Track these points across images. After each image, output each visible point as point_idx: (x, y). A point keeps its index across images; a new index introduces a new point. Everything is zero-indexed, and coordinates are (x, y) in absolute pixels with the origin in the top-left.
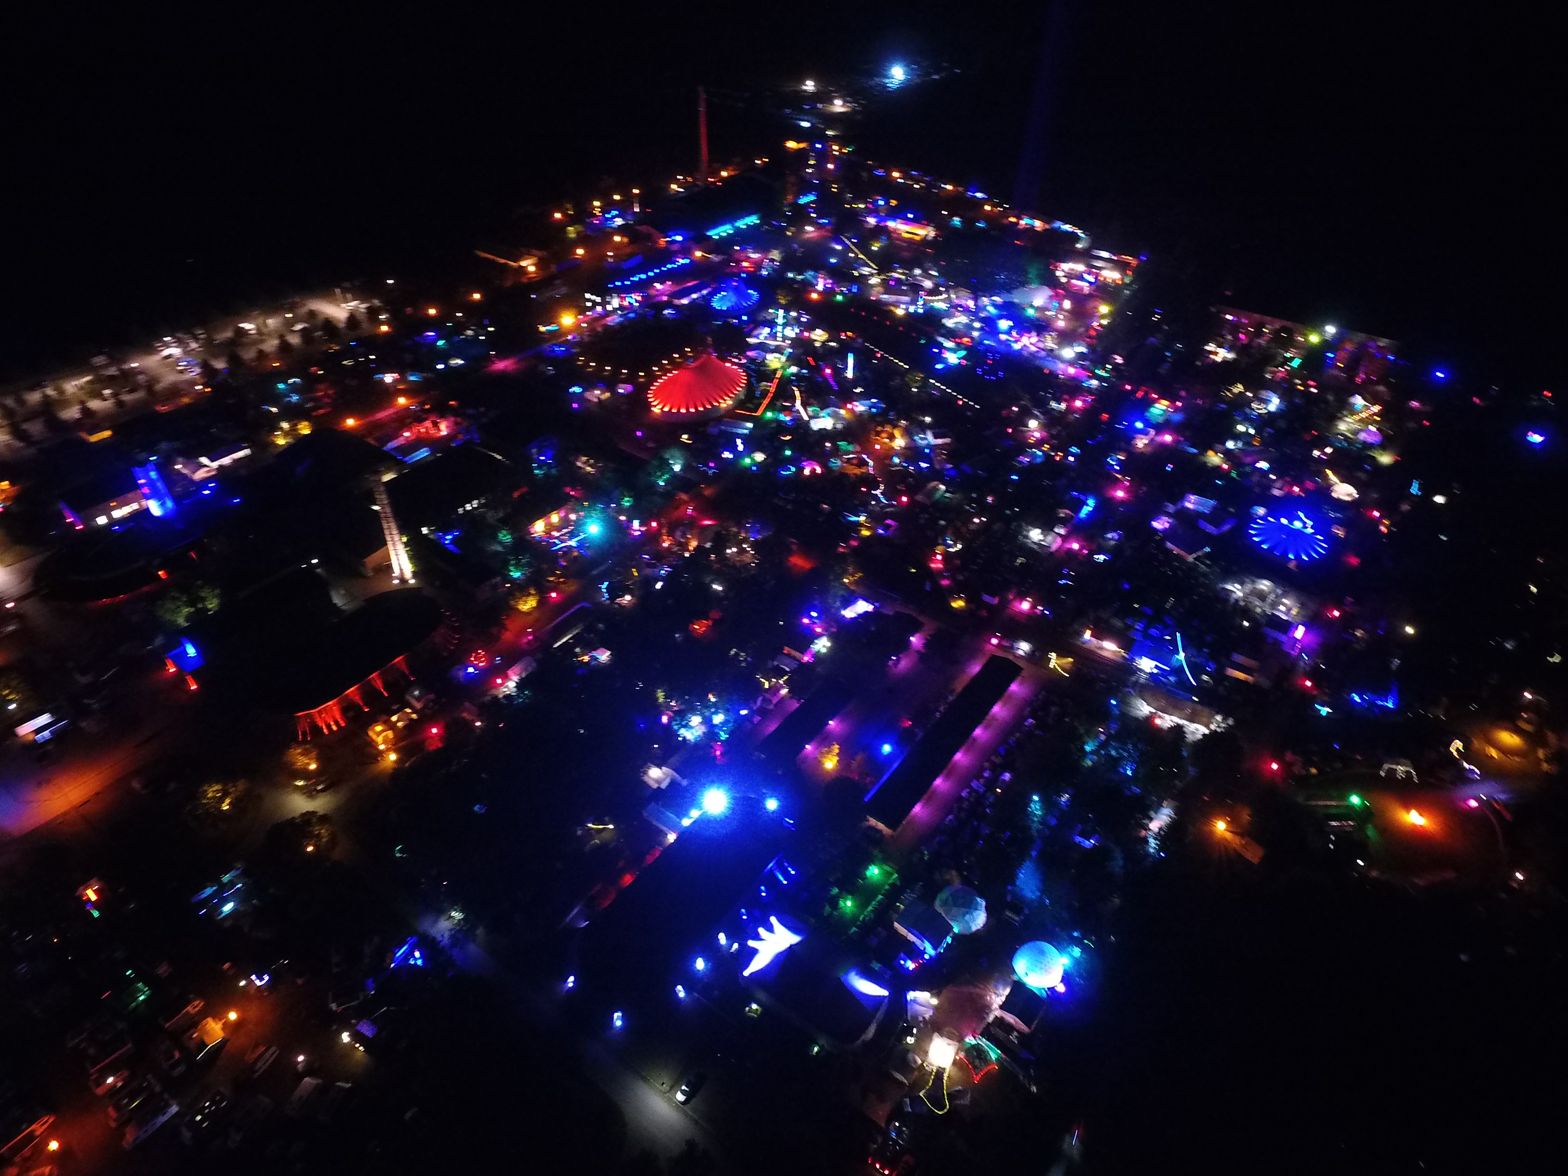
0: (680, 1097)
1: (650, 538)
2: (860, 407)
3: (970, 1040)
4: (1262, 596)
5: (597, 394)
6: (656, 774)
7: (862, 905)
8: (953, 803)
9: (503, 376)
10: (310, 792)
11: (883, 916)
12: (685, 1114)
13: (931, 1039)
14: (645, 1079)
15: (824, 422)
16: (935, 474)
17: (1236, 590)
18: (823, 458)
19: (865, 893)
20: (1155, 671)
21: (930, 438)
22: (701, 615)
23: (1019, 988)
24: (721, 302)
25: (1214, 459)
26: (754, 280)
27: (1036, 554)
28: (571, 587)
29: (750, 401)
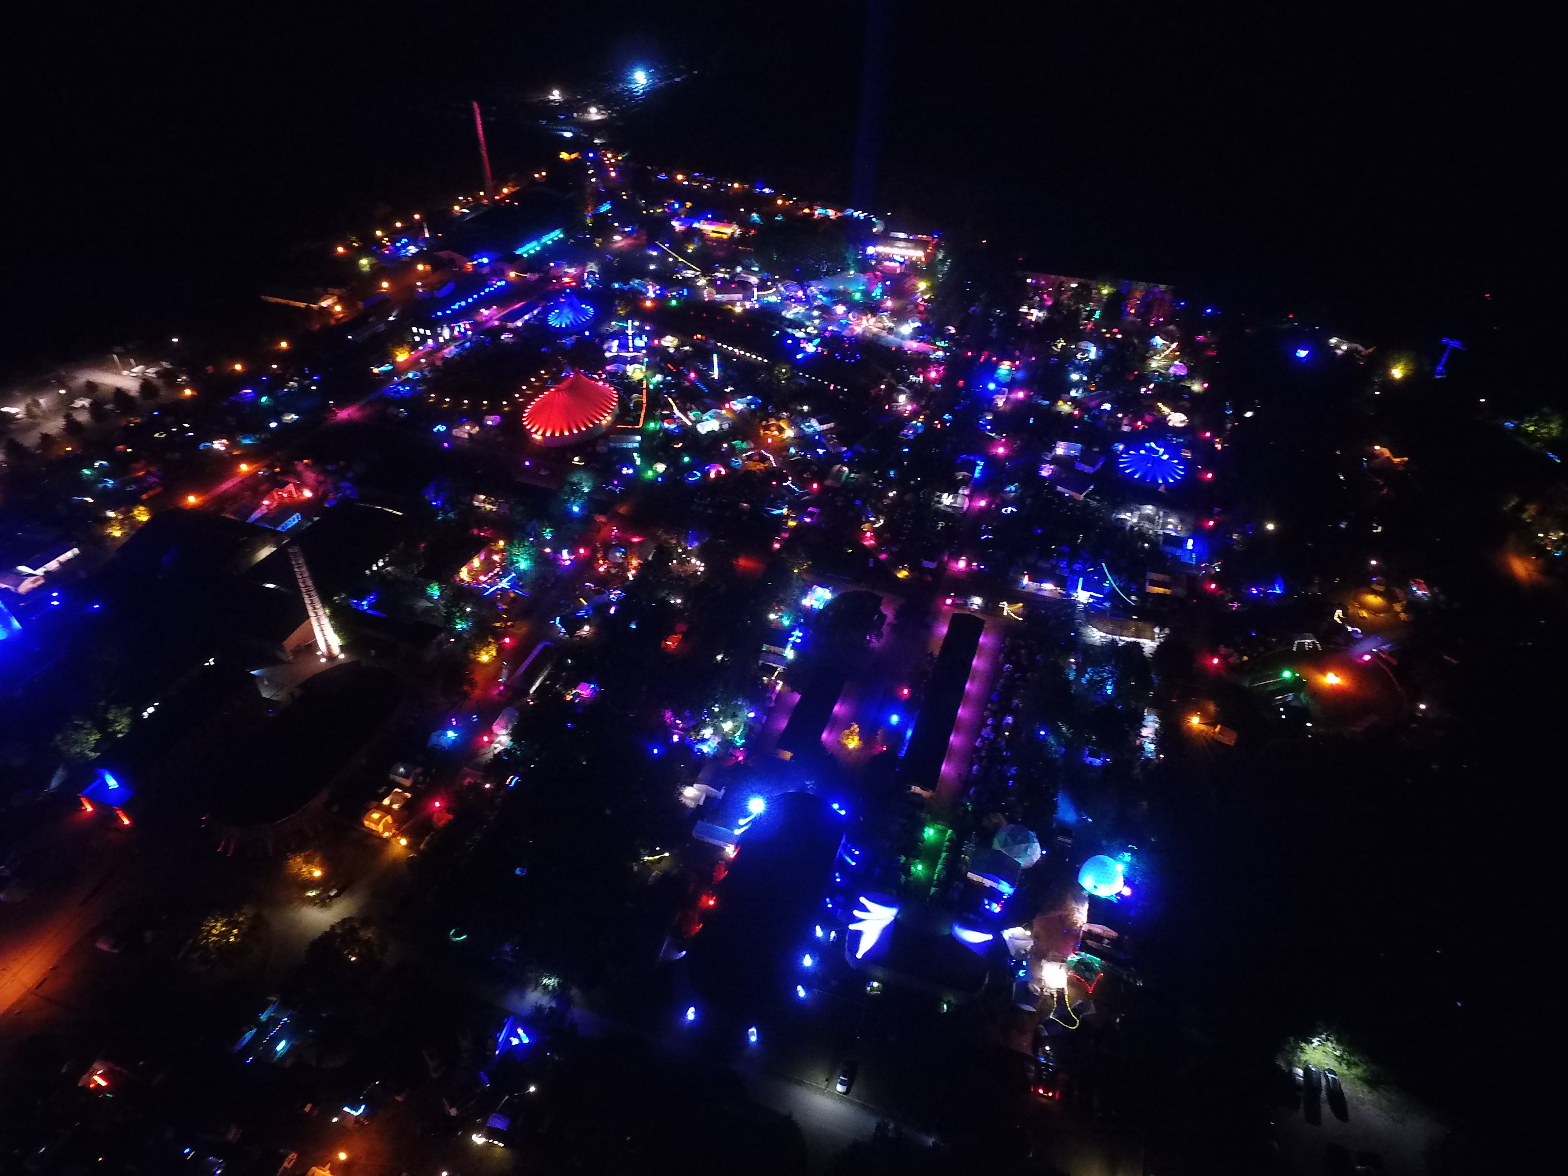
0: (840, 1088)
1: (584, 567)
2: (738, 405)
3: (1073, 958)
4: (1150, 519)
5: (467, 430)
6: (691, 793)
7: (931, 864)
8: (971, 755)
9: (349, 426)
10: (323, 902)
11: (954, 869)
12: (851, 1102)
13: (1041, 967)
14: (800, 1083)
15: (709, 425)
16: (833, 458)
17: (1130, 518)
18: (724, 459)
19: (930, 855)
20: (1091, 600)
21: (814, 425)
22: (669, 632)
23: (1094, 901)
24: (556, 320)
25: (1065, 407)
26: (579, 294)
27: (951, 515)
28: (522, 629)
29: (626, 414)
